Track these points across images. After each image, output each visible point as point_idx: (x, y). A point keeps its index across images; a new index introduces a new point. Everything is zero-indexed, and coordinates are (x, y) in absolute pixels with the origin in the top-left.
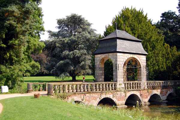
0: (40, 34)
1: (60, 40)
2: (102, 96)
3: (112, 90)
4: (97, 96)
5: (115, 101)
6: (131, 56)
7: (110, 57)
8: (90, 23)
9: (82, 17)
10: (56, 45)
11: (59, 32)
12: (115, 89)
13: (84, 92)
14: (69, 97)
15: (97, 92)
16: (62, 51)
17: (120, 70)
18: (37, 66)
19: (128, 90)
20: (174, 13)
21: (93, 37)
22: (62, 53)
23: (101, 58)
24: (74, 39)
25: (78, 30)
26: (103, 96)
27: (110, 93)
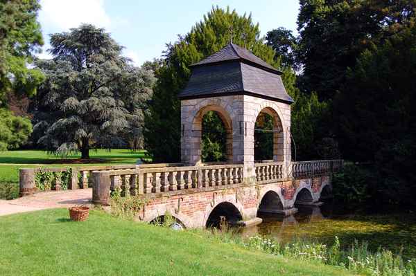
0: (30, 50)
1: (60, 75)
2: (215, 200)
3: (234, 183)
4: (206, 199)
5: (239, 209)
6: (267, 103)
7: (223, 104)
8: (120, 45)
9: (105, 32)
10: (50, 85)
11: (55, 60)
12: (240, 182)
13: (179, 192)
14: (146, 207)
15: (206, 189)
16: (62, 99)
17: (248, 136)
18: (25, 127)
19: (261, 182)
20: (288, 33)
21: (128, 73)
22: (62, 102)
23: (198, 107)
24: (90, 74)
25: (97, 58)
26: (219, 200)
27: (231, 191)
